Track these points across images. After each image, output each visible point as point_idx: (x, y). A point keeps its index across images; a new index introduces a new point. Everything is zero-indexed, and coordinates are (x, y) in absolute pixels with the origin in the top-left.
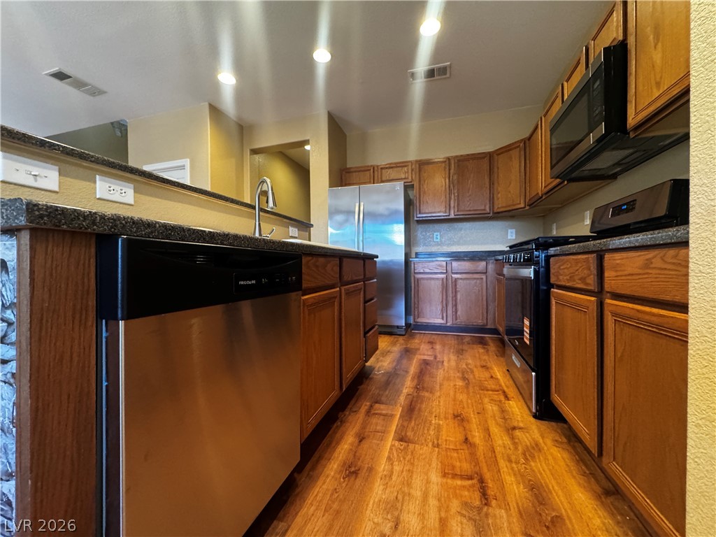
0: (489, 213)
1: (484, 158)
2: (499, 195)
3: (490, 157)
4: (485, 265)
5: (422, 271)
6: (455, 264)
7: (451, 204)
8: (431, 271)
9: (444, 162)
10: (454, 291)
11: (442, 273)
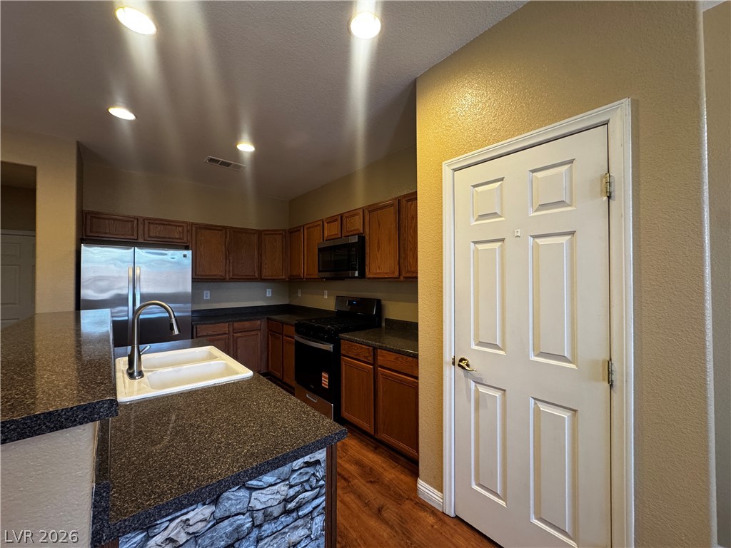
0: (258, 278)
1: (254, 234)
2: (266, 266)
3: (259, 234)
4: (260, 323)
5: (205, 334)
6: (236, 325)
7: (227, 269)
8: (214, 333)
9: (221, 230)
10: (235, 348)
11: (225, 334)
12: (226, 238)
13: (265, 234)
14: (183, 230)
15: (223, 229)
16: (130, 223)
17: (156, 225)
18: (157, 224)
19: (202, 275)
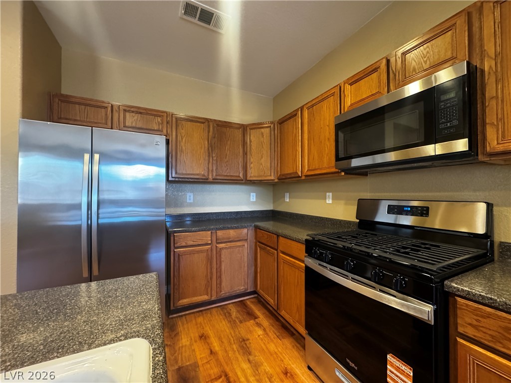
0: (242, 180)
1: (239, 128)
2: (252, 165)
3: (244, 129)
4: (246, 232)
5: (184, 244)
6: (220, 233)
7: (210, 169)
8: (195, 243)
9: (203, 123)
10: (218, 262)
11: (207, 244)
12: (209, 132)
13: (251, 129)
14: (162, 120)
15: (206, 121)
16: (103, 110)
17: (132, 114)
18: (133, 112)
19: (183, 174)
